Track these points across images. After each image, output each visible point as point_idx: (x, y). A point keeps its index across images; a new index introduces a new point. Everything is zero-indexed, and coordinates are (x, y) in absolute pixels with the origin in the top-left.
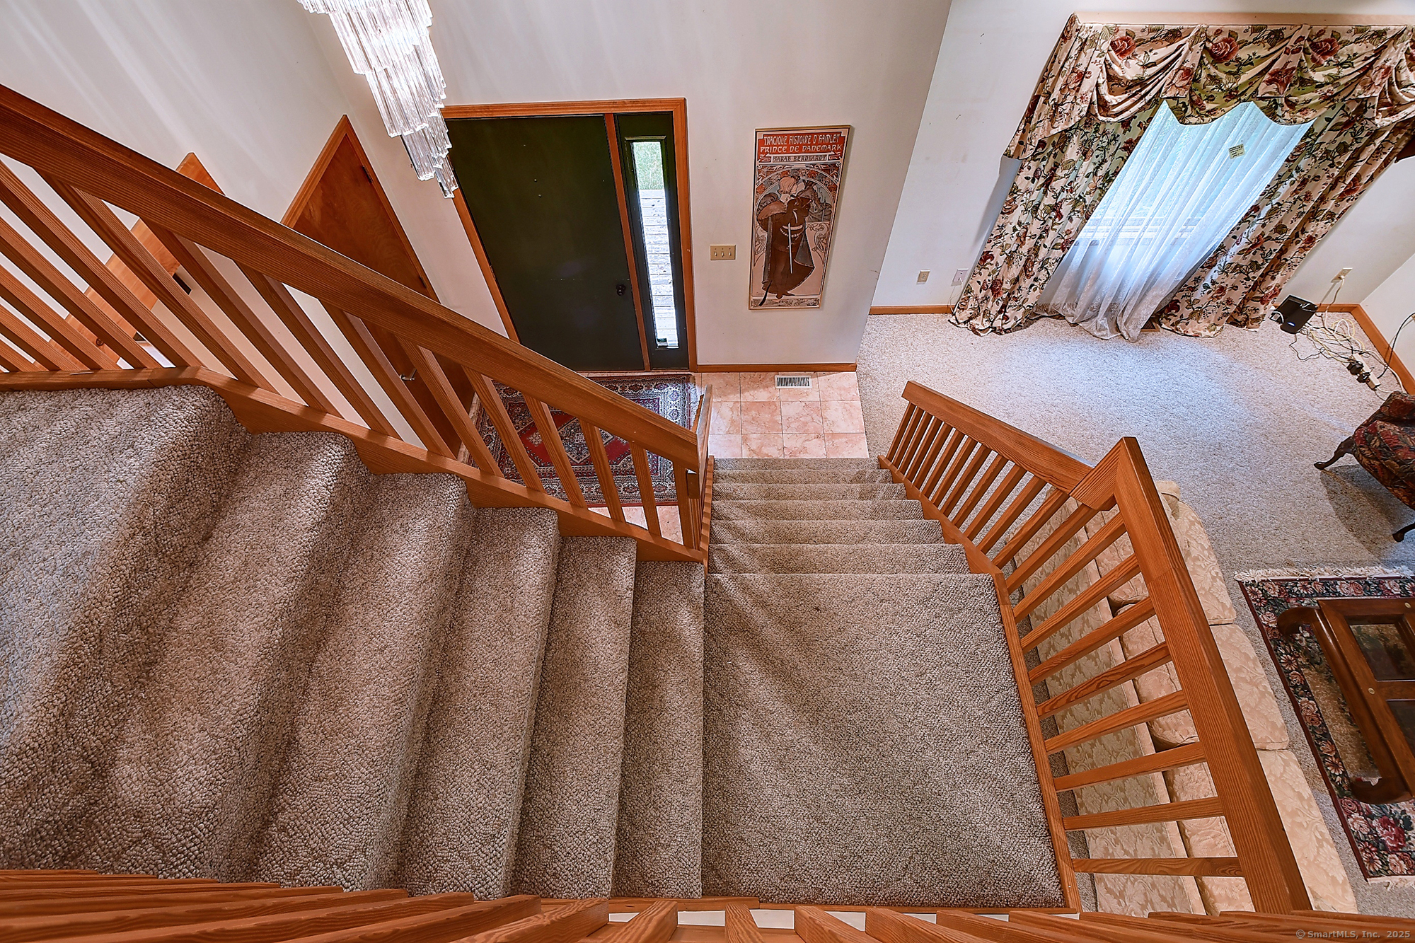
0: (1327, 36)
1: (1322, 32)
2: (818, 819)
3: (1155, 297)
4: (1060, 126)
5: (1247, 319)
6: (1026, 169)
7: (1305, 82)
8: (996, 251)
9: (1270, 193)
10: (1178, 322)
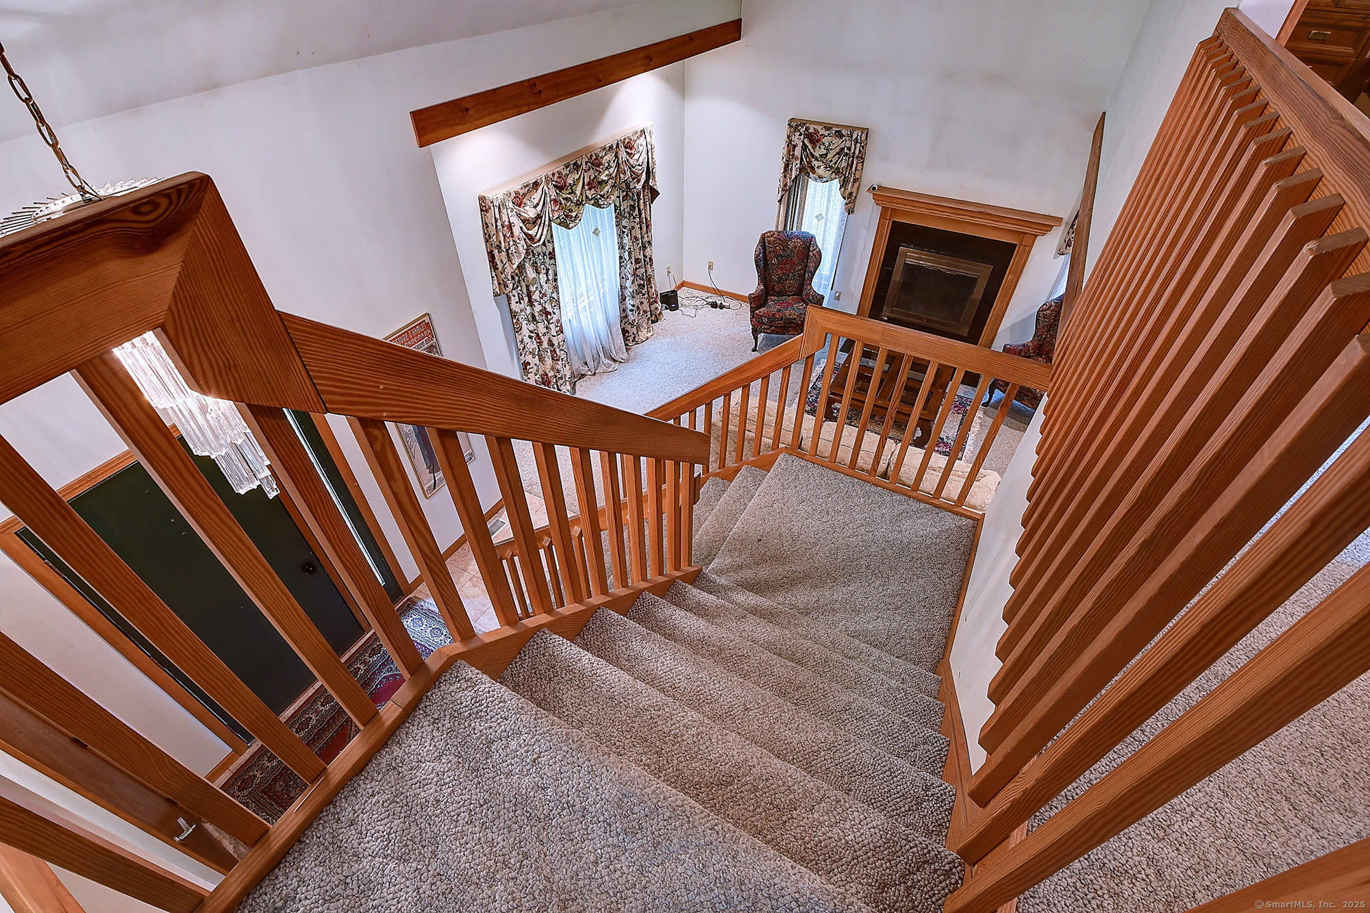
0: (594, 157)
1: (591, 156)
2: (897, 608)
4: (516, 262)
5: (656, 316)
6: (512, 297)
7: (601, 183)
8: (529, 358)
9: (621, 247)
10: (634, 338)
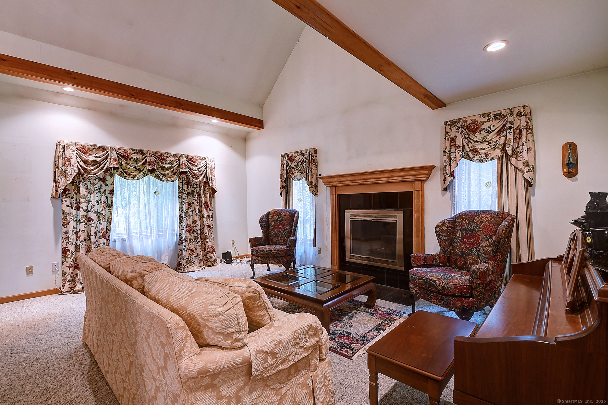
3: (165, 257)
4: (70, 179)
5: (212, 262)
6: (64, 202)
8: (69, 246)
9: (181, 209)
10: (184, 268)
